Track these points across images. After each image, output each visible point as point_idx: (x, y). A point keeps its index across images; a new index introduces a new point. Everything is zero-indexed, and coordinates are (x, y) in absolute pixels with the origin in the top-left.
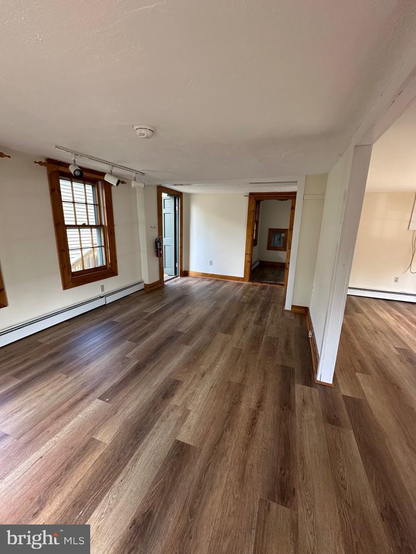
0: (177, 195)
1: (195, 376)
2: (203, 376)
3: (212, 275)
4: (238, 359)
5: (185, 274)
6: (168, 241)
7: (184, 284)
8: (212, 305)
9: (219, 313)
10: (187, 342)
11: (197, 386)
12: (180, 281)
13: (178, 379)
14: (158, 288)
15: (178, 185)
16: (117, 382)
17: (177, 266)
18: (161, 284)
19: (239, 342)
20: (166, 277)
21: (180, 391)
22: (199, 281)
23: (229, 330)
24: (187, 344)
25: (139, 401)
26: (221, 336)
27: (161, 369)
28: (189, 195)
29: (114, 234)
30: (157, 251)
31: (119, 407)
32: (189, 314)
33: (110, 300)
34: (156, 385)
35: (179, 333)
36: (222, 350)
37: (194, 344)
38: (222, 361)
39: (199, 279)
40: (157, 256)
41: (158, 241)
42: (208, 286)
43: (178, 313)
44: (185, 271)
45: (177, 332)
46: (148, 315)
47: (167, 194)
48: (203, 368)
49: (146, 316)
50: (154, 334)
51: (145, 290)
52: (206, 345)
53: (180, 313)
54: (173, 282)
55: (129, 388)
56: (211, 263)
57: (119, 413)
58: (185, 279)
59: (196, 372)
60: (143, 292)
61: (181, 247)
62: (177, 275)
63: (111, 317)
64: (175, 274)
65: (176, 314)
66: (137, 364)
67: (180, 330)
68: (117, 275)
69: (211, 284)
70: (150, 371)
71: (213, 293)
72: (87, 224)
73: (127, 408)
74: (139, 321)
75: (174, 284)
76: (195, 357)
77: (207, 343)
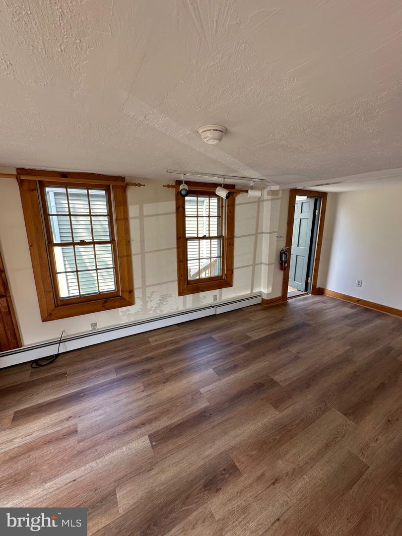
0: (319, 198)
1: (263, 475)
2: (273, 484)
3: (359, 301)
4: (351, 485)
5: (320, 292)
6: (299, 250)
7: (312, 307)
8: (341, 351)
9: (348, 370)
10: (277, 403)
11: (256, 498)
12: (311, 299)
13: (237, 465)
14: (277, 305)
15: (322, 185)
16: (174, 423)
17: (309, 281)
18: (283, 301)
19: (367, 446)
20: (291, 290)
21: (229, 490)
22: (337, 306)
23: (355, 411)
24: (276, 407)
25: (178, 469)
26: (335, 418)
27: (226, 433)
28: (336, 195)
29: (233, 245)
30: (281, 264)
31: (157, 463)
32: (299, 355)
33: (220, 310)
34: (208, 456)
35: (273, 383)
36: (327, 446)
37: (286, 411)
38: (317, 474)
39: (337, 302)
40: (281, 269)
41: (284, 253)
42: (347, 317)
43: (286, 349)
44: (319, 288)
45: (272, 380)
46: (250, 340)
47: (306, 197)
48: (283, 466)
49: (247, 342)
50: (244, 370)
51: (263, 305)
52: (304, 423)
53: (288, 351)
54: (300, 300)
55: (180, 441)
56: (359, 284)
57: (153, 472)
58: (317, 298)
59: (266, 468)
60: (259, 307)
61: (318, 259)
62: (308, 292)
64: (306, 289)
65: (282, 351)
66: (205, 408)
67: (276, 378)
68: (232, 286)
69: (353, 314)
70: (212, 428)
71: (351, 331)
72: (207, 235)
73: (163, 471)
74: (236, 346)
75: (300, 303)
76: (277, 437)
77: (307, 419)
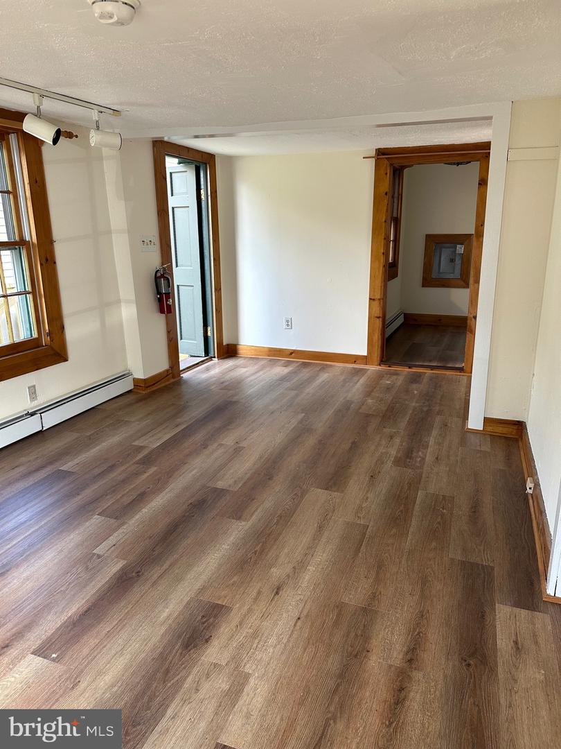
0: (201, 162)
1: (259, 593)
2: (277, 593)
3: (292, 353)
4: (358, 550)
5: (229, 351)
6: (186, 275)
7: (228, 377)
8: (294, 422)
9: (311, 441)
10: (238, 513)
11: (263, 617)
12: (218, 369)
13: (219, 602)
14: (166, 386)
15: (204, 136)
16: (75, 614)
17: (209, 334)
18: (173, 377)
19: (360, 508)
20: (184, 360)
21: (224, 630)
22: (263, 368)
23: (336, 480)
24: (239, 518)
25: (128, 656)
26: (318, 496)
27: (179, 579)
28: (230, 160)
29: (55, 263)
30: (160, 301)
31: (82, 671)
32: (241, 445)
33: (51, 419)
34: (168, 618)
35: (220, 493)
36: (320, 528)
37: (254, 517)
38: (322, 557)
39: (263, 362)
40: (162, 311)
41: (162, 276)
42: (283, 379)
43: (216, 445)
44: (228, 345)
45: (216, 489)
46: (145, 452)
47: (176, 160)
48: (277, 573)
49: (140, 456)
50: (161, 496)
51: (137, 393)
52: (283, 519)
53: (221, 445)
54: (202, 372)
55: (105, 628)
56: (289, 324)
57: (82, 685)
58: (229, 363)
59: (260, 584)
60: (131, 398)
61: (218, 289)
62: (211, 354)
63: (56, 460)
64: (207, 352)
65: (211, 448)
66: (122, 569)
67: (220, 484)
68: (66, 360)
69: (289, 373)
70: (152, 585)
71: (297, 395)
73: (101, 673)
74: (123, 468)
75: (204, 376)
76: (258, 548)
77: (286, 513)
